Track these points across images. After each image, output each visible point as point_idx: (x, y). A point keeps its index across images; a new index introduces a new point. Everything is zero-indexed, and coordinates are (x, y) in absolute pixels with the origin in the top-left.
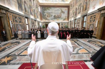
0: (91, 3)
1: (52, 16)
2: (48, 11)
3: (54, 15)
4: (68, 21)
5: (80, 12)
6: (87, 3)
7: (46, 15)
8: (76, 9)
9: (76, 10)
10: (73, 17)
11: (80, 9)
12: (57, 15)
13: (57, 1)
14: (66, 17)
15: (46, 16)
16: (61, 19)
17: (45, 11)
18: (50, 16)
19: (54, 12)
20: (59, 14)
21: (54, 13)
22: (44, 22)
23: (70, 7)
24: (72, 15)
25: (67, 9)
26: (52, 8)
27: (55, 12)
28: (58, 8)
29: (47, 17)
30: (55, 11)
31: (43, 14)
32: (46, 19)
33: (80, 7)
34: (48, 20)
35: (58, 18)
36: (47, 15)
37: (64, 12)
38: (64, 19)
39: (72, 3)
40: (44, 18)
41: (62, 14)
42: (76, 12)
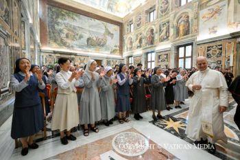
1: (81, 37)
2: (68, 21)
3: (86, 36)
4: (120, 57)
5: (168, 37)
7: (61, 31)
8: (152, 30)
9: (153, 34)
10: (139, 47)
12: (95, 39)
13: (96, 4)
14: (116, 46)
15: (63, 36)
16: (106, 50)
17: (59, 20)
18: (77, 37)
19: (87, 28)
20: (100, 37)
21: (89, 31)
23: (126, 27)
24: (136, 43)
26: (81, 16)
27: (91, 29)
28: (97, 22)
29: (67, 36)
30: (90, 26)
31: (53, 27)
32: (64, 44)
34: (68, 47)
35: (99, 45)
36: (65, 31)
37: (112, 34)
38: (113, 52)
40: (55, 41)
41: (109, 38)
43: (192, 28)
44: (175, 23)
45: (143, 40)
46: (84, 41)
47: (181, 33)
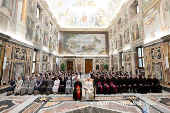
0: (145, 28)
1: (79, 46)
2: (72, 39)
3: (82, 45)
4: (107, 56)
5: (129, 41)
6: (138, 28)
7: (68, 45)
8: (121, 36)
9: (121, 38)
10: (116, 48)
11: (128, 37)
12: (87, 46)
13: (87, 26)
14: (103, 49)
15: (69, 47)
16: (95, 52)
17: (68, 40)
18: (76, 47)
19: (83, 41)
20: (91, 44)
21: (84, 42)
22: (65, 57)
23: (110, 34)
24: (114, 46)
25: (104, 36)
26: (79, 34)
27: (85, 41)
28: (89, 35)
29: (71, 48)
30: (84, 39)
31: (65, 44)
32: (69, 52)
33: (126, 34)
34: (72, 53)
35: (90, 49)
36: (70, 45)
37: (100, 41)
38: (101, 53)
39: (113, 28)
40: (65, 51)
41: (97, 44)
42: (122, 41)
43: (141, 33)
44: (131, 30)
45: (117, 43)
46: (80, 48)
47: (135, 37)
